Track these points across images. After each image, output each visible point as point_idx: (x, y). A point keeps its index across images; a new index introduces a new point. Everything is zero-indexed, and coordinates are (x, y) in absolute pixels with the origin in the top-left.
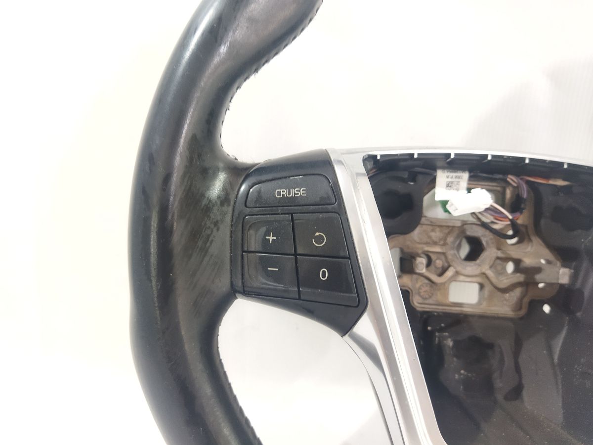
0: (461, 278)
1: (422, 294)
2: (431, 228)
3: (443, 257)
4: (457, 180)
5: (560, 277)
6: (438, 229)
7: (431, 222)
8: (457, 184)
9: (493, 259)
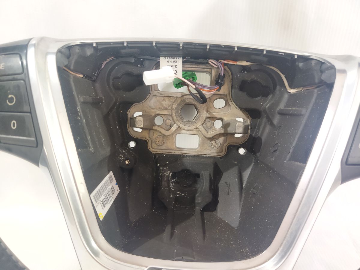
0: (183, 131)
1: (157, 143)
2: (162, 98)
3: (171, 118)
4: (176, 64)
5: (236, 128)
6: (167, 99)
7: (161, 94)
8: (175, 67)
9: (204, 118)
